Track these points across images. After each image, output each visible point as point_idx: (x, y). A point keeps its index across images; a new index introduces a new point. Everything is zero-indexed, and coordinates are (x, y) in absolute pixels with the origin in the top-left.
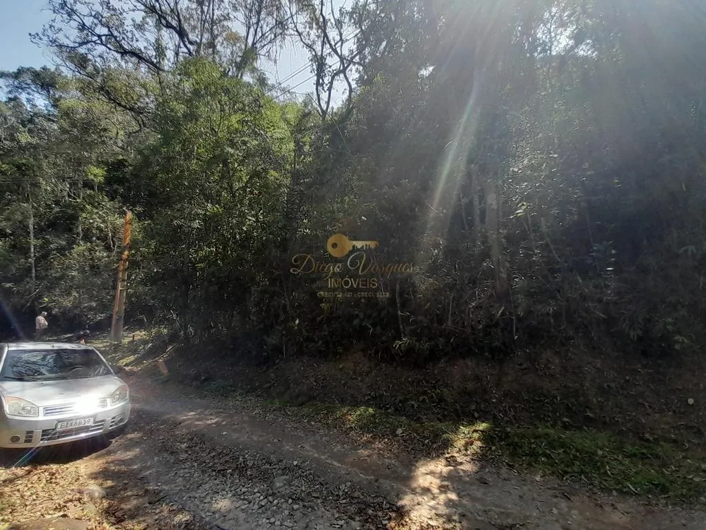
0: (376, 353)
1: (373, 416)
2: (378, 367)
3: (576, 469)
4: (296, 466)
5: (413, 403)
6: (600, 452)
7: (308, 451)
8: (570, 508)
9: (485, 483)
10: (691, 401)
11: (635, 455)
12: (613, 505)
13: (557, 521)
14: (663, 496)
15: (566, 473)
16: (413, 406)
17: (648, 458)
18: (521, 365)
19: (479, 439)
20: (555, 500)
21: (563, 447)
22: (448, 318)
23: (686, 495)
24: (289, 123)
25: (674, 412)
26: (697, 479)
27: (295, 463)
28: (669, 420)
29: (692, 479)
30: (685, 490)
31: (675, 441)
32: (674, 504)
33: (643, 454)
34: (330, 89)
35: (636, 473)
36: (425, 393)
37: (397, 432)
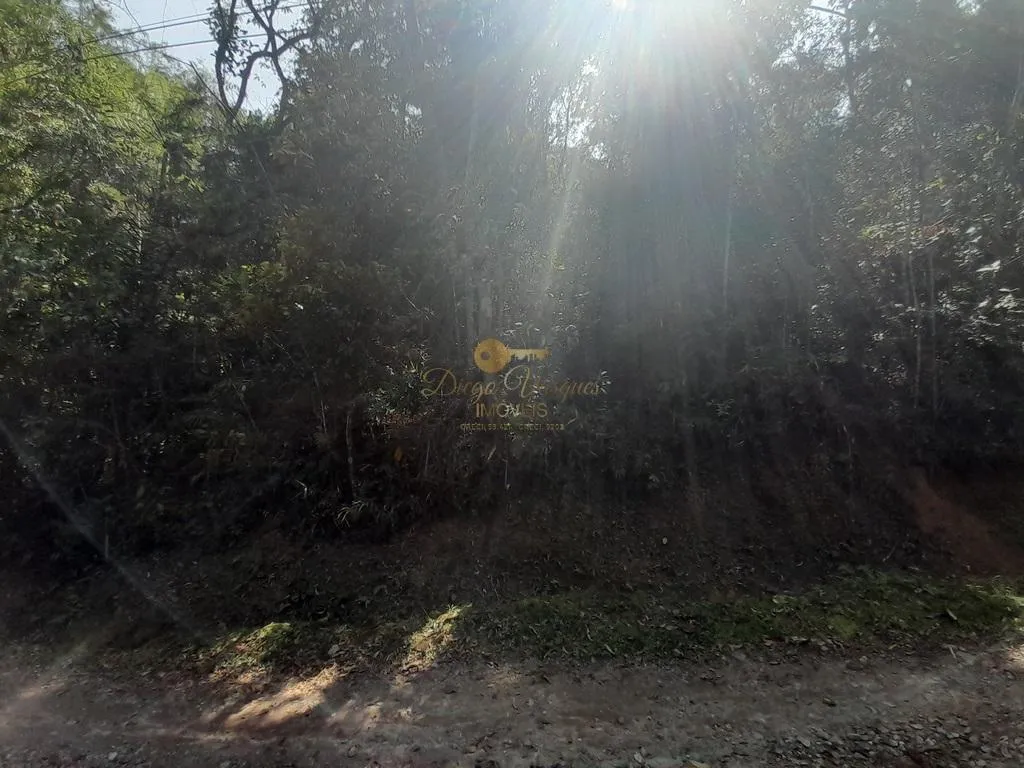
0: (308, 526)
1: (290, 635)
2: (309, 552)
3: (558, 641)
4: (115, 760)
5: (364, 599)
6: (583, 614)
7: (144, 728)
8: (547, 693)
9: (453, 692)
10: (665, 541)
11: (614, 610)
12: (590, 676)
13: (532, 715)
14: (638, 653)
15: (547, 648)
16: (363, 603)
17: (625, 610)
18: (510, 521)
19: (451, 632)
20: (532, 688)
21: (546, 617)
22: (424, 465)
23: (660, 647)
24: (150, 106)
25: (651, 554)
26: (669, 628)
27: (113, 756)
28: (647, 564)
29: (664, 628)
30: (658, 643)
31: (651, 586)
32: (649, 661)
33: (621, 606)
34: (245, 75)
35: (614, 631)
36: (382, 580)
37: (330, 653)
